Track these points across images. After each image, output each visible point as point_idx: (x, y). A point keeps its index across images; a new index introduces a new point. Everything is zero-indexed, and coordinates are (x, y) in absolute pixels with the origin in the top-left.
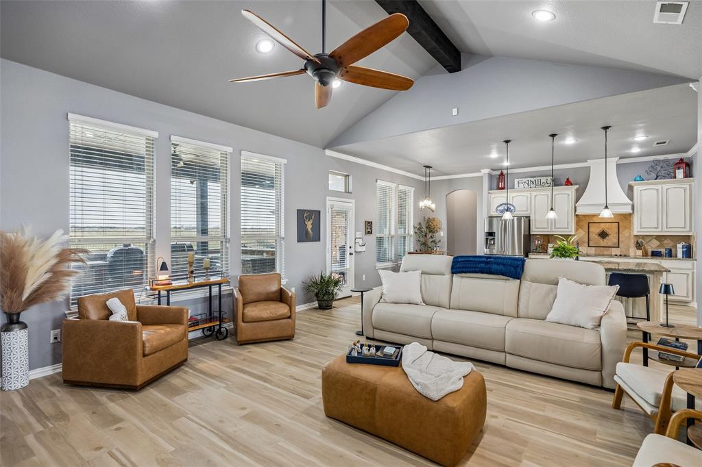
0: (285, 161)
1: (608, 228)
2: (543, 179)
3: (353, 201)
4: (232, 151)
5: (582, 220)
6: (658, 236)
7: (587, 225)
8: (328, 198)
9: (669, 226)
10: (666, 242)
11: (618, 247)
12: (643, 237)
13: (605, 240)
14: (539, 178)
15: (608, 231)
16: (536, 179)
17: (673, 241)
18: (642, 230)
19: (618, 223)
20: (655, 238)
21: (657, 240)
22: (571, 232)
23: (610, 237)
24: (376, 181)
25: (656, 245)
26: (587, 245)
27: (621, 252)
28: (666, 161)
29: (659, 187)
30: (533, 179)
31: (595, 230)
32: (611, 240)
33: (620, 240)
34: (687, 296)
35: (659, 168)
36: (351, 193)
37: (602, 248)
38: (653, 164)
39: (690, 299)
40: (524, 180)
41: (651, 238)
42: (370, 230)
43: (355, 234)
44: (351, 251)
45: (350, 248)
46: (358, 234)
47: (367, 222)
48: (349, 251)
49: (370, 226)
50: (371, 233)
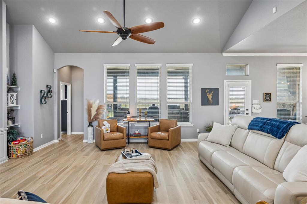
0: (192, 65)
3: (250, 81)
4: (161, 65)
8: (225, 81)
24: (277, 65)
36: (248, 76)
42: (269, 99)
43: (252, 101)
44: (247, 112)
45: (247, 110)
46: (255, 102)
47: (265, 94)
48: (246, 112)
49: (269, 96)
50: (270, 101)
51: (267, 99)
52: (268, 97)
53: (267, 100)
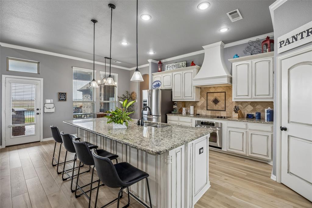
1: (219, 97)
2: (181, 64)
3: (42, 79)
5: (204, 91)
6: (252, 102)
7: (206, 94)
8: (4, 76)
9: (257, 94)
10: (258, 107)
11: (225, 111)
12: (242, 103)
13: (217, 105)
14: (178, 63)
15: (219, 99)
16: (177, 64)
17: (263, 106)
18: (238, 97)
19: (225, 92)
20: (250, 104)
21: (251, 105)
22: (193, 99)
23: (220, 103)
24: (72, 68)
25: (251, 110)
26: (206, 109)
27: (227, 114)
28: (258, 41)
29: (249, 62)
30: (175, 64)
31: (211, 98)
32: (221, 105)
33: (226, 105)
34: (267, 156)
35: (253, 48)
36: (40, 74)
37: (215, 111)
38: (249, 45)
39: (270, 158)
40: (171, 65)
41: (247, 104)
42: (64, 98)
43: (44, 101)
44: (38, 112)
45: (38, 109)
46: (48, 101)
47: (60, 93)
48: (36, 112)
49: (64, 95)
50: (66, 100)
51: (62, 98)
52: (62, 97)
53: (63, 100)
